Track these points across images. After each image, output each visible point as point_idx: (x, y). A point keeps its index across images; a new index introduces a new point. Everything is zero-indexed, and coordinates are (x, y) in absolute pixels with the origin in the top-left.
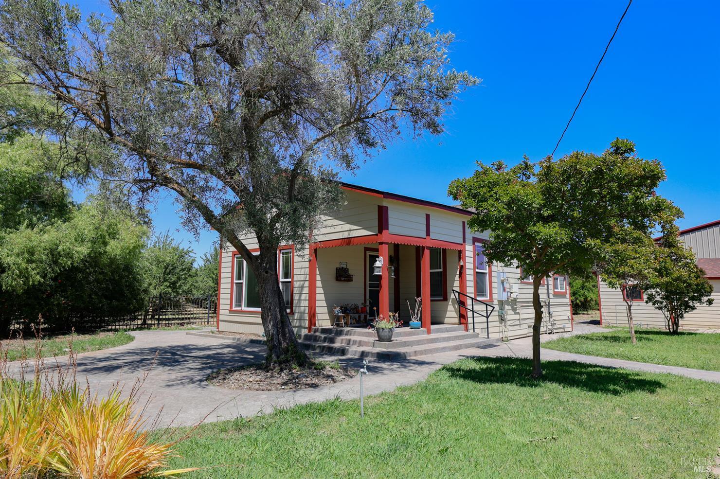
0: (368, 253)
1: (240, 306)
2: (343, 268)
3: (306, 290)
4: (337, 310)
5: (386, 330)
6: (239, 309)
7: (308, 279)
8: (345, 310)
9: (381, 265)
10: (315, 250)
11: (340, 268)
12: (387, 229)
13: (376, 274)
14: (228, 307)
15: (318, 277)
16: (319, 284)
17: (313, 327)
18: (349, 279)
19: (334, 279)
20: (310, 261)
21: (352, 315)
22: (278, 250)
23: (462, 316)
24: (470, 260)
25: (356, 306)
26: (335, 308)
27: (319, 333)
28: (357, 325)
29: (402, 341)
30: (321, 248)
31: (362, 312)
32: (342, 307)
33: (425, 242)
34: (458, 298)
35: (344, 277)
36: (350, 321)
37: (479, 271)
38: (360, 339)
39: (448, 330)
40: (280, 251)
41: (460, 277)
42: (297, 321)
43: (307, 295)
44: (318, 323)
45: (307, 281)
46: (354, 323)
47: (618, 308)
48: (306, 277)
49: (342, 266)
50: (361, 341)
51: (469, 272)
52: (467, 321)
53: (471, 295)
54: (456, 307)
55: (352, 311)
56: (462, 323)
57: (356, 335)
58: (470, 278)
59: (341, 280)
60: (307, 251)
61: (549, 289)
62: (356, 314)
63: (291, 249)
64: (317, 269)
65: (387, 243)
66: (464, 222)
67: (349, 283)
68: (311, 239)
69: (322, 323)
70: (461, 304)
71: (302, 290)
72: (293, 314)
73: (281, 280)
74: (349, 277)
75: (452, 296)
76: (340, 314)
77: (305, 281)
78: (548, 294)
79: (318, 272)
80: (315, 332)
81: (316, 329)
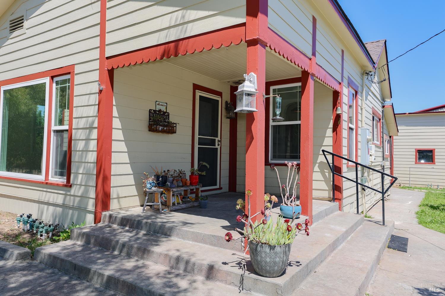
0: (199, 93)
2: (160, 111)
3: (93, 145)
4: (149, 184)
7: (96, 125)
8: (163, 181)
9: (253, 90)
10: (111, 73)
11: (155, 111)
12: (266, 14)
15: (116, 123)
16: (117, 134)
17: (104, 213)
18: (170, 129)
19: (147, 129)
20: (101, 91)
21: (174, 190)
22: (49, 78)
23: (337, 189)
24: (345, 108)
25: (181, 174)
26: (147, 178)
27: (115, 226)
28: (184, 206)
29: (303, 265)
30: (121, 66)
31: (191, 184)
32: (157, 177)
33: (311, 65)
34: (330, 161)
35: (161, 126)
36: (172, 200)
37: (350, 125)
38: (206, 262)
39: (327, 213)
40: (52, 78)
41: (333, 132)
42: (77, 199)
43: (95, 154)
44: (114, 205)
45: (95, 128)
46: (178, 203)
47: (411, 169)
48: (93, 122)
49: (158, 108)
50: (211, 268)
51: (344, 125)
52: (342, 196)
53: (346, 157)
54: (327, 174)
55: (175, 182)
56: (336, 199)
57: (188, 239)
58: (345, 133)
59: (156, 131)
60: (96, 76)
61: (383, 152)
62: (182, 186)
63: (69, 73)
64: (115, 109)
65: (264, 45)
66: (343, 51)
67: (170, 135)
68: (102, 52)
69: (125, 203)
70: (336, 170)
71: (87, 145)
72: (71, 186)
73: (54, 128)
74: (171, 127)
75: (321, 158)
76: (154, 188)
77: (91, 128)
78: (383, 157)
79: (115, 113)
80: (109, 222)
81: (111, 216)
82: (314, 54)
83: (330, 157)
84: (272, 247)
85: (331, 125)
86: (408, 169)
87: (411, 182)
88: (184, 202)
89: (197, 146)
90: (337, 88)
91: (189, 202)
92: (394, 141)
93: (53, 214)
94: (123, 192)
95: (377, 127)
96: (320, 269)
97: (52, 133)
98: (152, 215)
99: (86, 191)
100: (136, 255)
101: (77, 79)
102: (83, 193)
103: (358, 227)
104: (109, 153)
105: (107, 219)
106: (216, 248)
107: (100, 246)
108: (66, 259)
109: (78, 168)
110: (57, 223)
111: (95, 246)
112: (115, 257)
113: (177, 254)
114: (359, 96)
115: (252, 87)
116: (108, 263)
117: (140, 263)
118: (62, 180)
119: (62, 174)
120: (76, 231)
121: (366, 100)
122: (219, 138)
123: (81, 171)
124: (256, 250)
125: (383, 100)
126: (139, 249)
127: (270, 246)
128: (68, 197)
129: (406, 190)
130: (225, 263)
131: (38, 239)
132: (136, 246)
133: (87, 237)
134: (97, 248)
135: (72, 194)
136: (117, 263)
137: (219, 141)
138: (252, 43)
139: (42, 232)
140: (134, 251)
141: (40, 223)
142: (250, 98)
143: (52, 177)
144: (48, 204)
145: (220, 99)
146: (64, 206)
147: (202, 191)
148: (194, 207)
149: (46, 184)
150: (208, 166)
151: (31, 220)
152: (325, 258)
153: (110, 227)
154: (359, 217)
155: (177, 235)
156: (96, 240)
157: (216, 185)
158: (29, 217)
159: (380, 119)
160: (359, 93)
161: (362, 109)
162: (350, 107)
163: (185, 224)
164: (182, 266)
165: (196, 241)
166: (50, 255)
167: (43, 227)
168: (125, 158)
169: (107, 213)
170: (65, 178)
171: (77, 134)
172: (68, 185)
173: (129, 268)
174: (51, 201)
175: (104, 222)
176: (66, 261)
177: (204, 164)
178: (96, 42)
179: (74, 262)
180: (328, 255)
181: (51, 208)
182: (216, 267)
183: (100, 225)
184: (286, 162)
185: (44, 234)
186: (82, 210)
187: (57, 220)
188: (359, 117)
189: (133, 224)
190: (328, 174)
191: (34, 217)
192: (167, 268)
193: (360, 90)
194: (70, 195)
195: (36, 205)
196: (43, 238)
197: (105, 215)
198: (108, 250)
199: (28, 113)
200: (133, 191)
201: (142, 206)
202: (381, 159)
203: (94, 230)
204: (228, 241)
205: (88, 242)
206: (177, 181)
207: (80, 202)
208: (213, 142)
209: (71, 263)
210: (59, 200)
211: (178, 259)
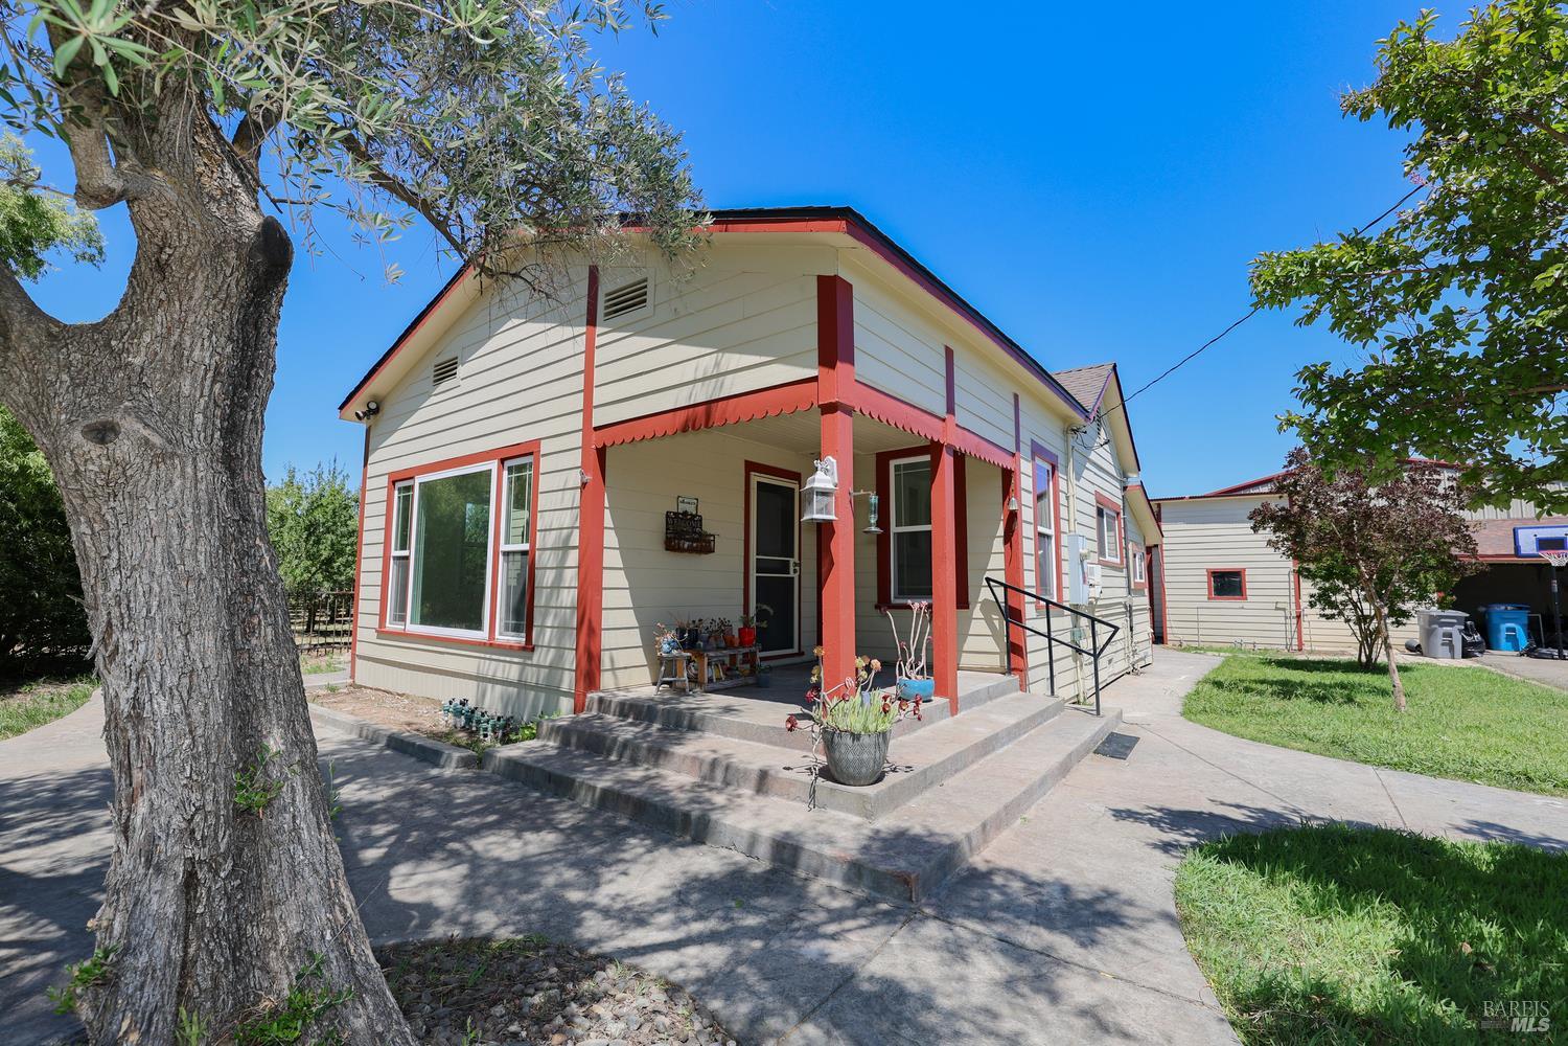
0: (756, 478)
1: (403, 619)
2: (685, 513)
3: (571, 577)
4: (666, 643)
5: (865, 740)
6: (399, 627)
7: (575, 540)
8: (690, 639)
9: (830, 486)
10: (601, 453)
11: (676, 514)
12: (851, 362)
13: (816, 516)
14: (375, 622)
15: (610, 538)
16: (612, 558)
17: (589, 695)
18: (702, 544)
19: (661, 546)
20: (584, 485)
21: (711, 654)
22: (496, 461)
23: (1015, 649)
24: (1027, 499)
25: (724, 627)
26: (662, 634)
27: (610, 718)
28: (728, 683)
29: (916, 771)
30: (618, 442)
31: (742, 644)
32: (681, 631)
33: (945, 431)
34: (1001, 599)
35: (688, 540)
36: (708, 673)
37: (1041, 529)
38: (756, 766)
39: (991, 694)
40: (502, 461)
41: (1005, 543)
42: (544, 672)
43: (574, 593)
44: (607, 680)
45: (574, 548)
46: (719, 679)
47: (1201, 611)
48: (569, 537)
49: (682, 508)
50: (763, 775)
51: (1027, 531)
52: (1026, 663)
53: (1033, 591)
54: (996, 623)
55: (712, 640)
56: (1014, 669)
57: (732, 735)
58: (1028, 546)
59: (680, 550)
60: (576, 458)
61: (1128, 577)
62: (725, 649)
63: (531, 454)
64: (607, 512)
65: (849, 411)
66: (1016, 397)
67: (703, 556)
68: (588, 418)
69: (624, 678)
70: (1013, 615)
71: (559, 577)
72: (533, 650)
73: (504, 547)
74: (705, 541)
75: (985, 594)
76: (675, 652)
77: (565, 548)
78: (1129, 587)
79: (608, 521)
80: (599, 710)
81: (601, 700)
82: (951, 410)
83: (1000, 591)
84: (856, 737)
85: (1001, 531)
86: (1195, 611)
87: (1202, 638)
88: (728, 677)
89: (753, 575)
90: (1008, 463)
91: (737, 676)
92: (1165, 553)
93: (502, 698)
94: (622, 658)
95: (1111, 529)
96: (951, 782)
97: (501, 557)
98: (672, 699)
99: (559, 657)
100: (647, 761)
101: (545, 464)
102: (552, 662)
103: (1048, 718)
104: (599, 589)
105: (595, 706)
106: (777, 748)
107: (587, 748)
108: (535, 765)
109: (545, 617)
110: (509, 714)
111: (578, 748)
112: (612, 764)
113: (714, 756)
114: (1060, 474)
115: (828, 482)
116: (601, 772)
117: (653, 772)
118: (521, 639)
119: (516, 629)
120: (545, 723)
121: (1078, 479)
122: (796, 559)
123: (549, 624)
124: (832, 742)
125: (1124, 475)
126: (649, 750)
127: (852, 734)
128: (529, 668)
129: (1191, 655)
130: (788, 769)
131: (479, 740)
132: (645, 745)
133: (564, 734)
134: (582, 752)
135: (535, 662)
136: (615, 771)
137: (795, 564)
138: (829, 409)
139: (486, 729)
140: (643, 753)
141: (483, 715)
142: (825, 498)
143: (501, 634)
144: (494, 681)
145: (796, 487)
146: (521, 684)
147: (762, 659)
148: (747, 685)
149: (491, 647)
150: (772, 611)
151: (466, 708)
152: (966, 766)
153: (601, 718)
154: (1052, 701)
155: (714, 729)
156: (579, 739)
157: (792, 647)
158: (463, 703)
159: (1118, 514)
160: (1060, 467)
161: (1067, 498)
162: (1040, 497)
163: (728, 710)
164: (719, 774)
165: (745, 738)
166: (510, 761)
167: (488, 722)
168: (625, 598)
169: (594, 695)
170: (524, 634)
171: (544, 559)
172: (529, 647)
173: (635, 779)
174: (499, 676)
175: (590, 710)
176: (535, 768)
177: (765, 607)
178: (578, 402)
179: (547, 769)
180: (973, 762)
181: (498, 688)
182: (772, 772)
183: (583, 715)
184: (909, 602)
185: (490, 733)
186: (552, 691)
187: (510, 709)
188: (1063, 512)
189: (640, 712)
190: (998, 621)
191: (471, 704)
192: (697, 780)
193: (1061, 461)
194: (532, 665)
195: (474, 684)
196: (488, 739)
197: (592, 699)
198: (599, 753)
199: (452, 516)
200: (639, 657)
201: (655, 684)
202: (1124, 592)
203: (574, 722)
204: (790, 730)
205: (565, 743)
206: (716, 639)
207: (549, 676)
208: (785, 567)
209: (542, 771)
210: (513, 673)
211: (714, 764)
